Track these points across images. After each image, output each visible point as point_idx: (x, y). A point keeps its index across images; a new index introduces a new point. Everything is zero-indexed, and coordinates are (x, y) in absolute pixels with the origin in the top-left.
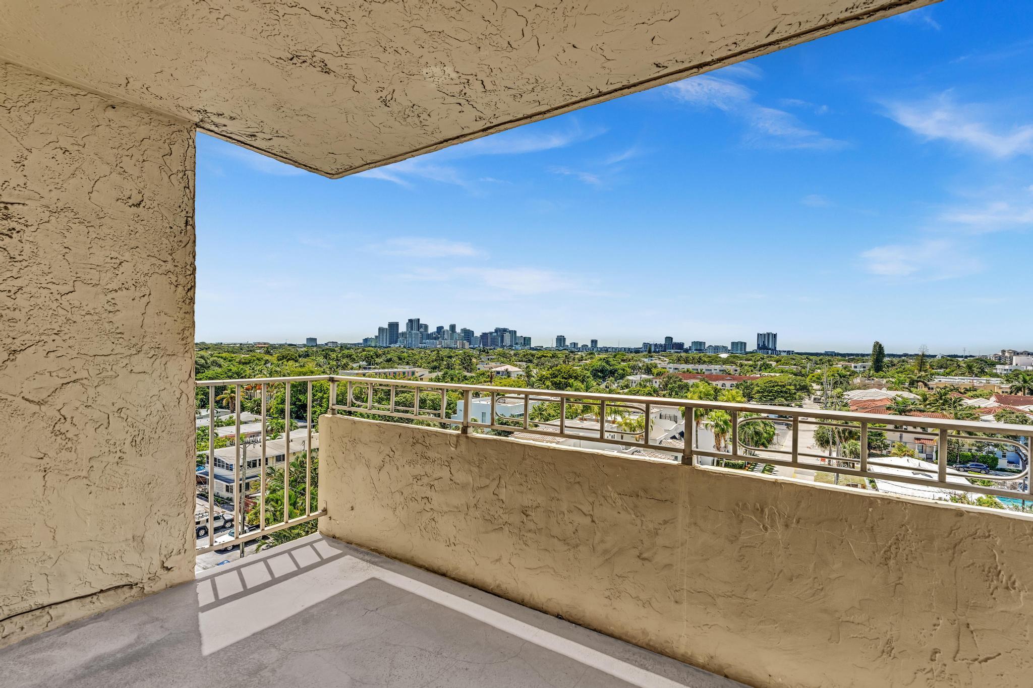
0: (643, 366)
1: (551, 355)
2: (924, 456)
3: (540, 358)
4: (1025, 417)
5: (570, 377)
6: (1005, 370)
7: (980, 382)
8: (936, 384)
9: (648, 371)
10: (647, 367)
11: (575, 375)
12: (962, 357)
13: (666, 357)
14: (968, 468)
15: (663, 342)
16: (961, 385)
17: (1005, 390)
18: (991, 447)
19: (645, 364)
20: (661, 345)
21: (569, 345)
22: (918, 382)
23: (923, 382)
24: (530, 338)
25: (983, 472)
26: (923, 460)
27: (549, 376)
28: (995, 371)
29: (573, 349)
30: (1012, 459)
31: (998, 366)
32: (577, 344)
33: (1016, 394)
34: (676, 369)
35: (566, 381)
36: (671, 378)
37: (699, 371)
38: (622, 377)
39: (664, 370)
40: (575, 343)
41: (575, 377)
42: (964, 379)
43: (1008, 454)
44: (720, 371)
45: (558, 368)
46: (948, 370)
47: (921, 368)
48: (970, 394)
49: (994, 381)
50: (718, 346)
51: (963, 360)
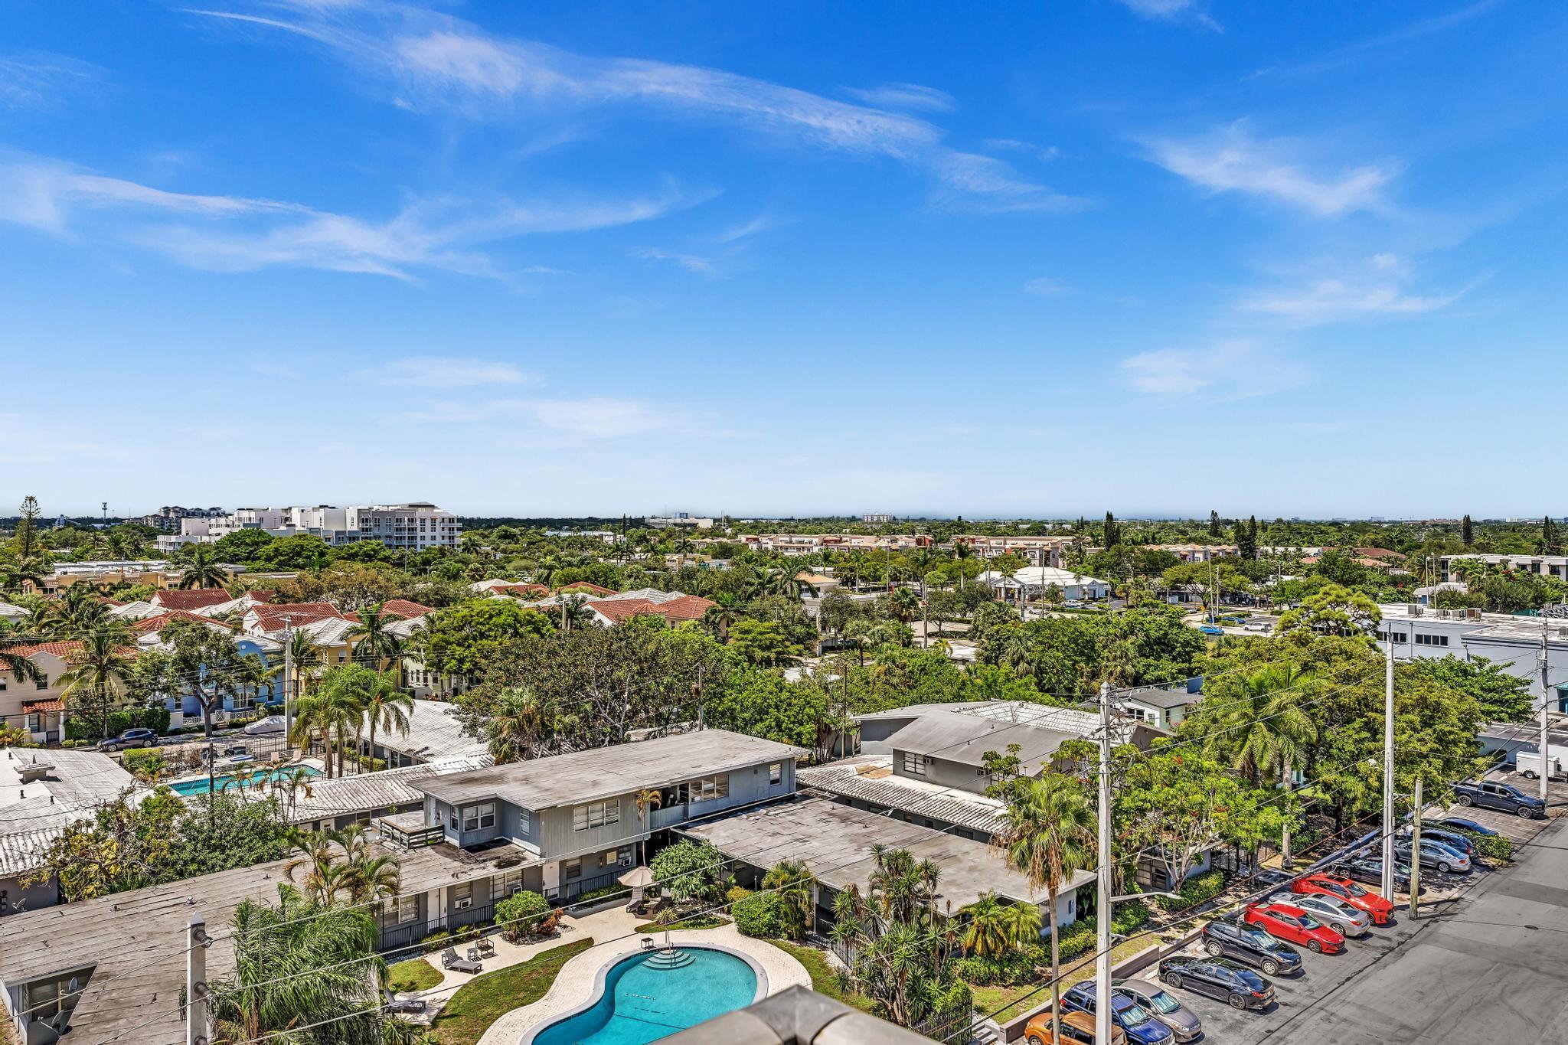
2: (42, 736)
4: (204, 628)
6: (171, 544)
7: (131, 569)
8: (58, 579)
12: (100, 521)
14: (123, 742)
16: (103, 578)
17: (173, 582)
18: (157, 693)
22: (23, 578)
23: (33, 579)
25: (148, 743)
26: (41, 746)
28: (155, 547)
30: (190, 709)
31: (161, 538)
33: (190, 588)
42: (107, 566)
43: (184, 700)
46: (79, 549)
47: (27, 548)
48: (120, 594)
49: (156, 565)
51: (104, 528)
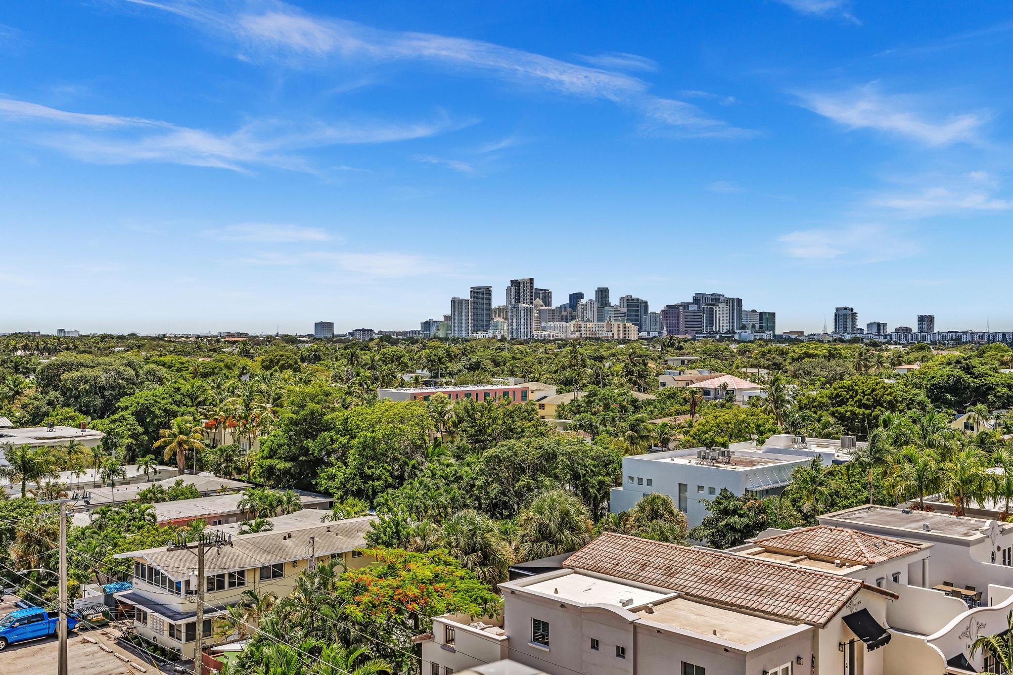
1: (825, 352)
3: (799, 359)
5: (878, 403)
11: (889, 398)
21: (865, 328)
24: (773, 315)
27: (825, 400)
29: (876, 339)
32: (885, 325)
35: (867, 412)
40: (879, 325)
41: (890, 402)
45: (847, 382)
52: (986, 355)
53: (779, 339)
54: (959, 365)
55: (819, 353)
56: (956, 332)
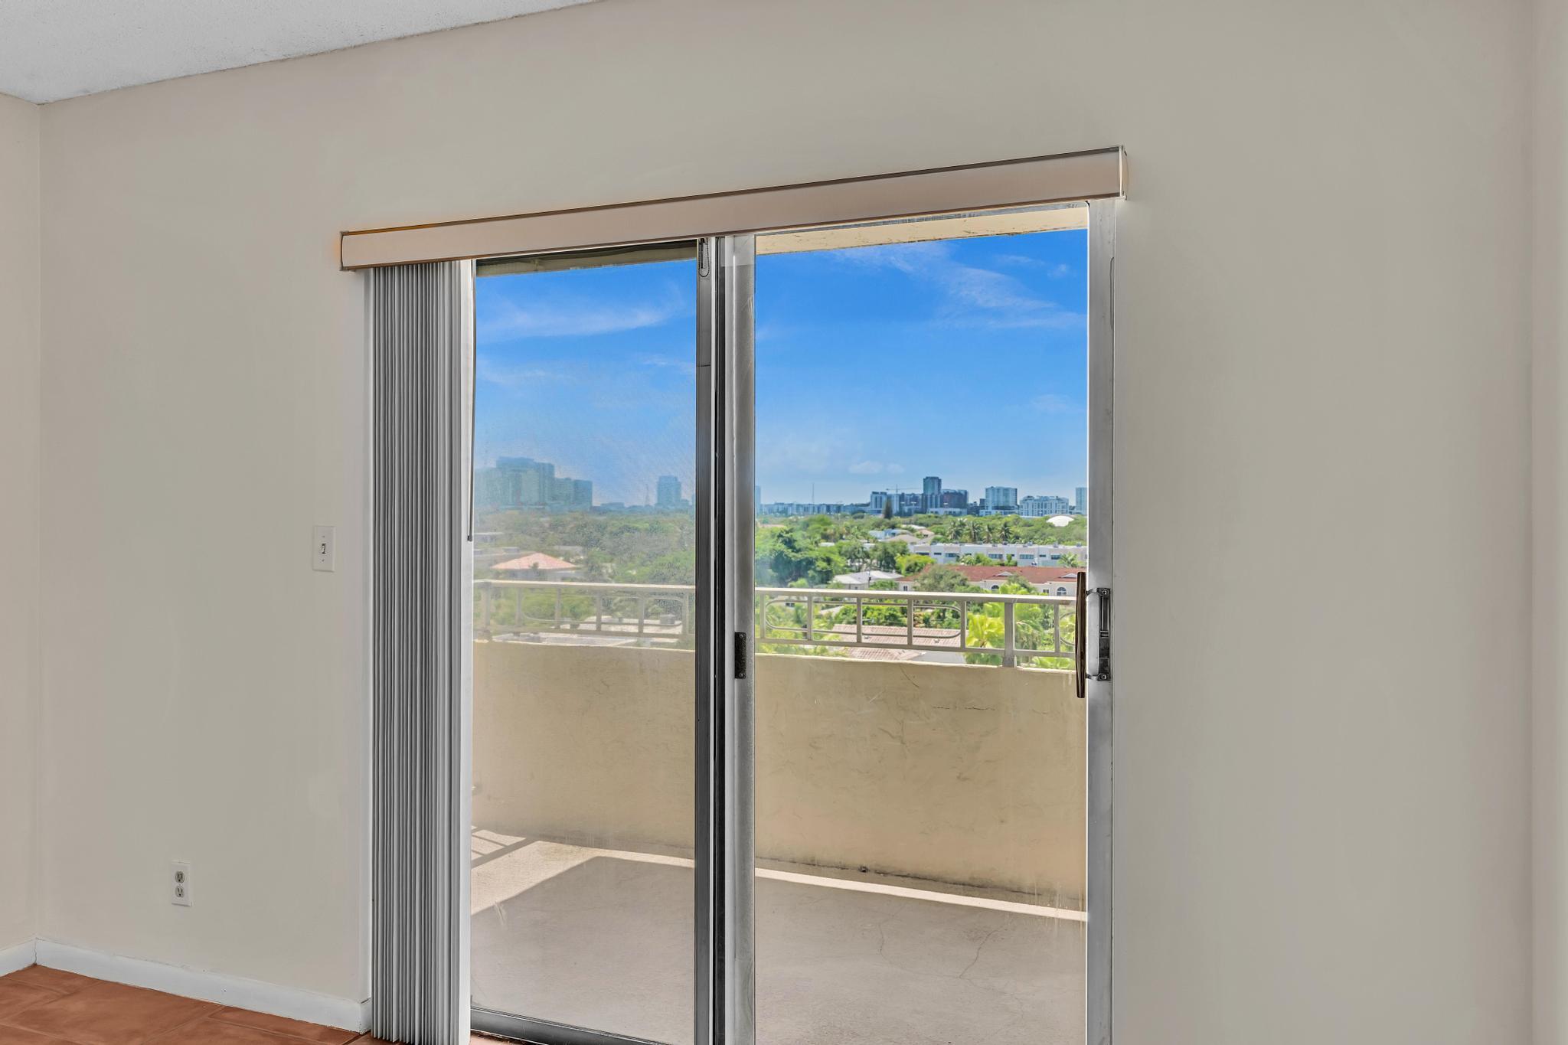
0: (875, 549)
1: (647, 526)
3: (618, 534)
9: (888, 562)
10: (886, 552)
13: (927, 526)
15: (919, 491)
19: (880, 547)
20: (914, 498)
24: (590, 483)
34: (951, 555)
36: (941, 577)
37: (1005, 561)
38: (826, 577)
39: (923, 559)
44: (1054, 558)
45: (669, 558)
50: (1046, 499)
52: (810, 528)
53: (595, 510)
54: (781, 539)
55: (640, 527)
56: (783, 504)
